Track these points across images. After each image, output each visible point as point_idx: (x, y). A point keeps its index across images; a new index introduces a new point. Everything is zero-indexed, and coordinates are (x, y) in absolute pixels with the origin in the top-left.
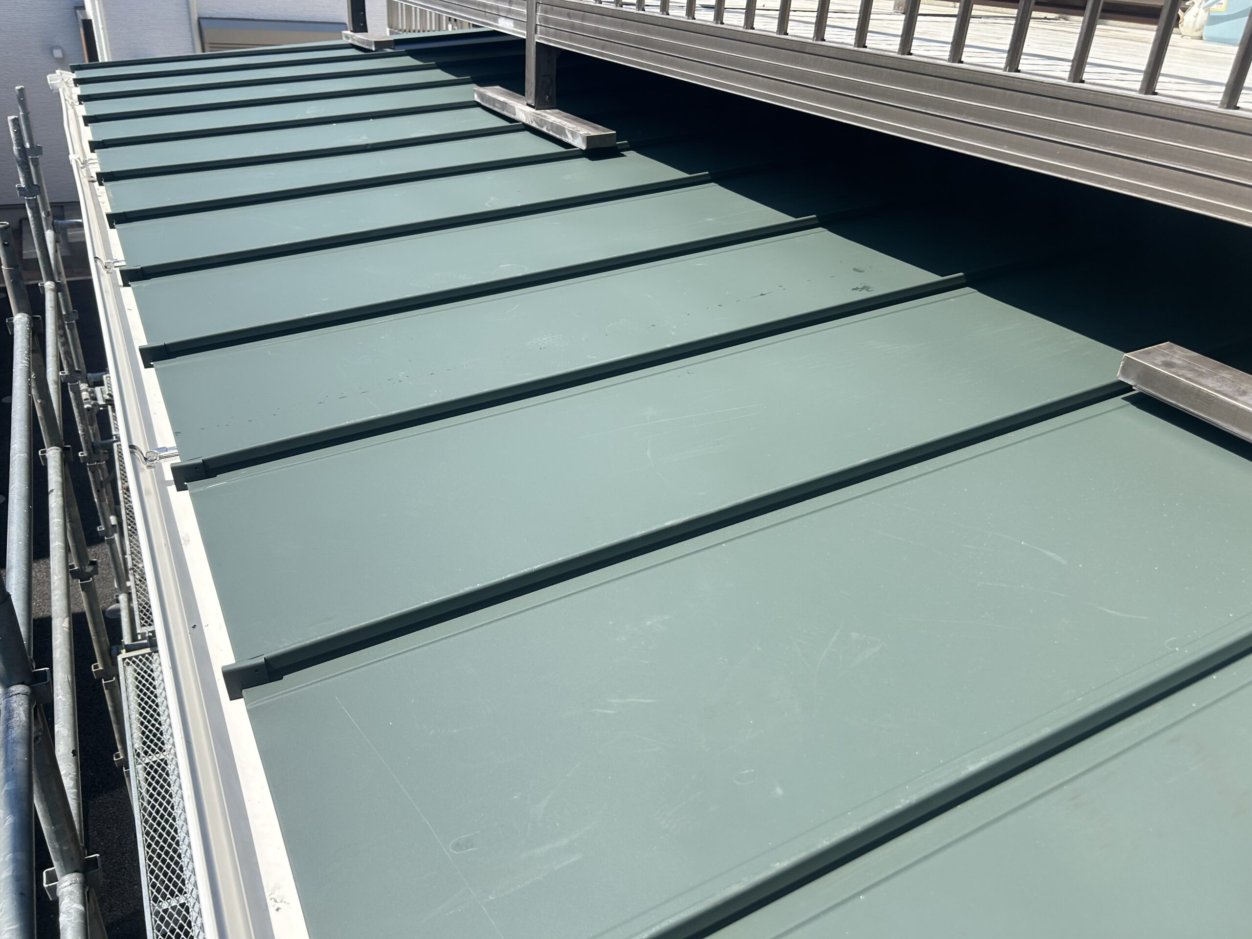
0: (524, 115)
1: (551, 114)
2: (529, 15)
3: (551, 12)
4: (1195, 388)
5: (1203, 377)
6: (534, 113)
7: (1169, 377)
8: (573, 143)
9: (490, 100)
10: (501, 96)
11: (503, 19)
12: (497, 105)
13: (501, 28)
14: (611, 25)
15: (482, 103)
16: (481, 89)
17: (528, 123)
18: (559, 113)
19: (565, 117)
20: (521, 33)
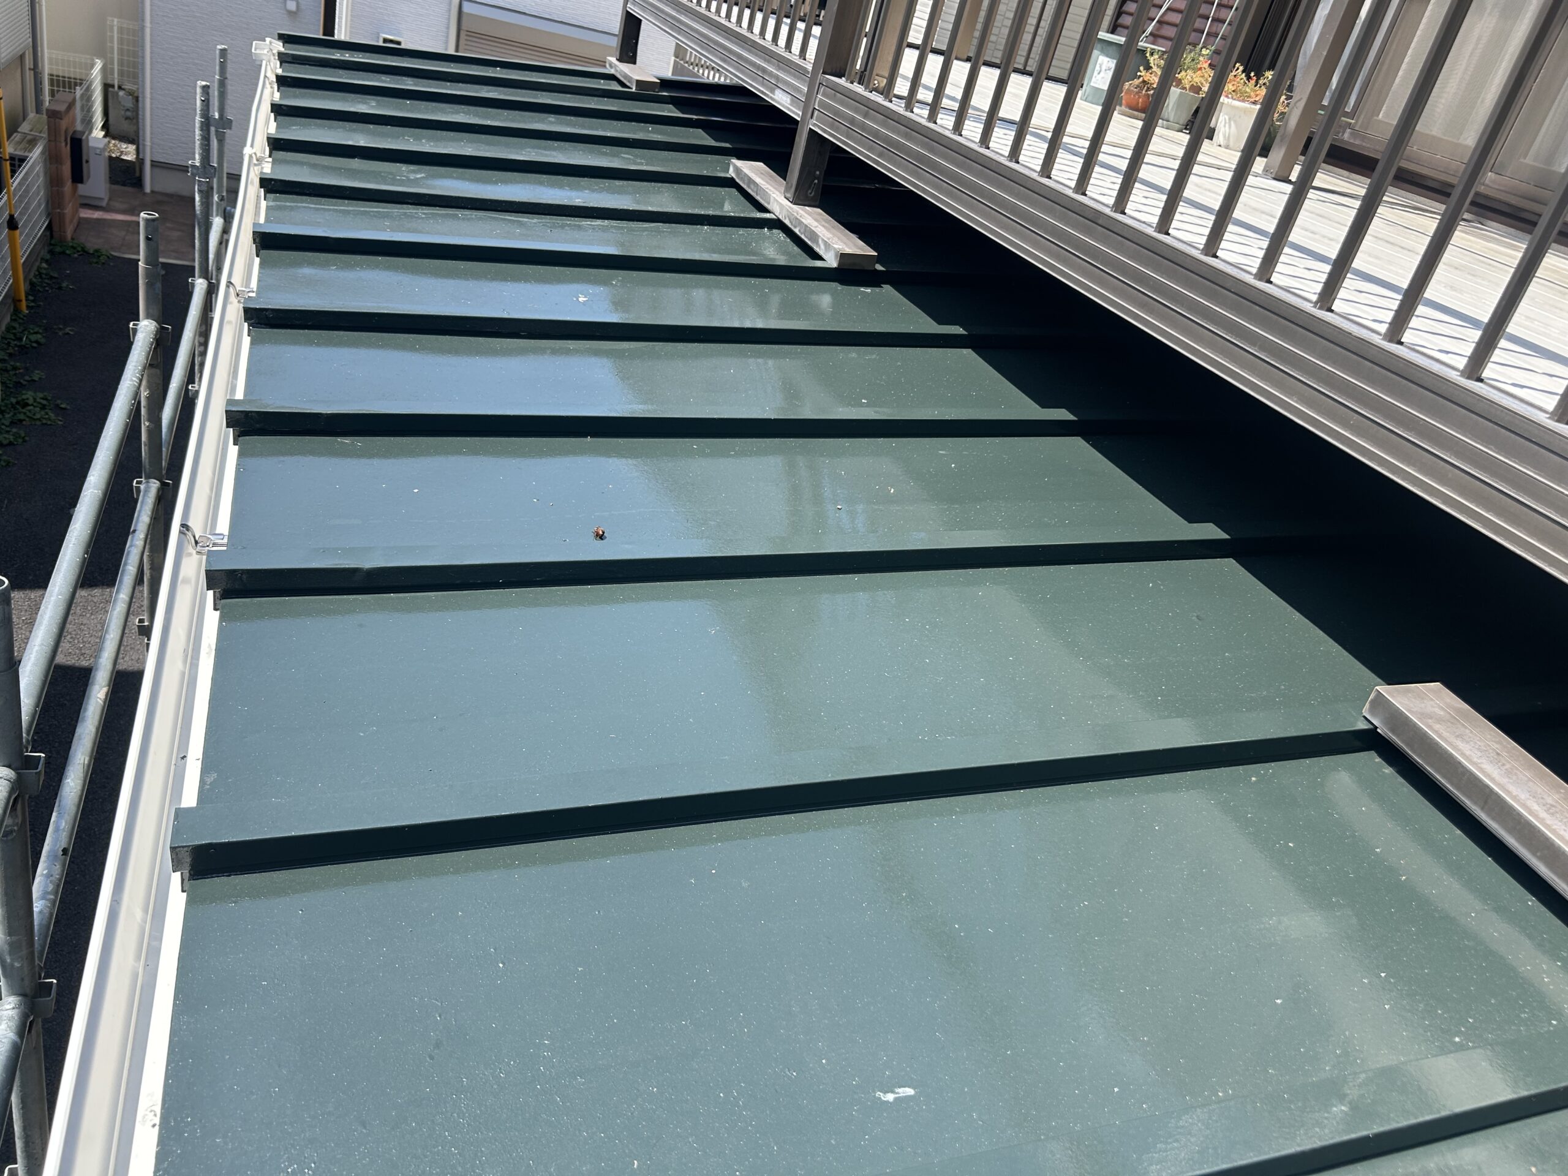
0: (778, 207)
1: (809, 214)
2: (809, 96)
3: (833, 98)
4: (1446, 752)
5: (1463, 740)
6: (790, 207)
7: (1420, 729)
8: (824, 256)
9: (746, 179)
10: (760, 177)
11: (781, 91)
12: (752, 186)
13: (776, 102)
14: (893, 132)
15: (737, 180)
16: (739, 163)
17: (780, 217)
18: (821, 214)
19: (826, 221)
20: (796, 113)
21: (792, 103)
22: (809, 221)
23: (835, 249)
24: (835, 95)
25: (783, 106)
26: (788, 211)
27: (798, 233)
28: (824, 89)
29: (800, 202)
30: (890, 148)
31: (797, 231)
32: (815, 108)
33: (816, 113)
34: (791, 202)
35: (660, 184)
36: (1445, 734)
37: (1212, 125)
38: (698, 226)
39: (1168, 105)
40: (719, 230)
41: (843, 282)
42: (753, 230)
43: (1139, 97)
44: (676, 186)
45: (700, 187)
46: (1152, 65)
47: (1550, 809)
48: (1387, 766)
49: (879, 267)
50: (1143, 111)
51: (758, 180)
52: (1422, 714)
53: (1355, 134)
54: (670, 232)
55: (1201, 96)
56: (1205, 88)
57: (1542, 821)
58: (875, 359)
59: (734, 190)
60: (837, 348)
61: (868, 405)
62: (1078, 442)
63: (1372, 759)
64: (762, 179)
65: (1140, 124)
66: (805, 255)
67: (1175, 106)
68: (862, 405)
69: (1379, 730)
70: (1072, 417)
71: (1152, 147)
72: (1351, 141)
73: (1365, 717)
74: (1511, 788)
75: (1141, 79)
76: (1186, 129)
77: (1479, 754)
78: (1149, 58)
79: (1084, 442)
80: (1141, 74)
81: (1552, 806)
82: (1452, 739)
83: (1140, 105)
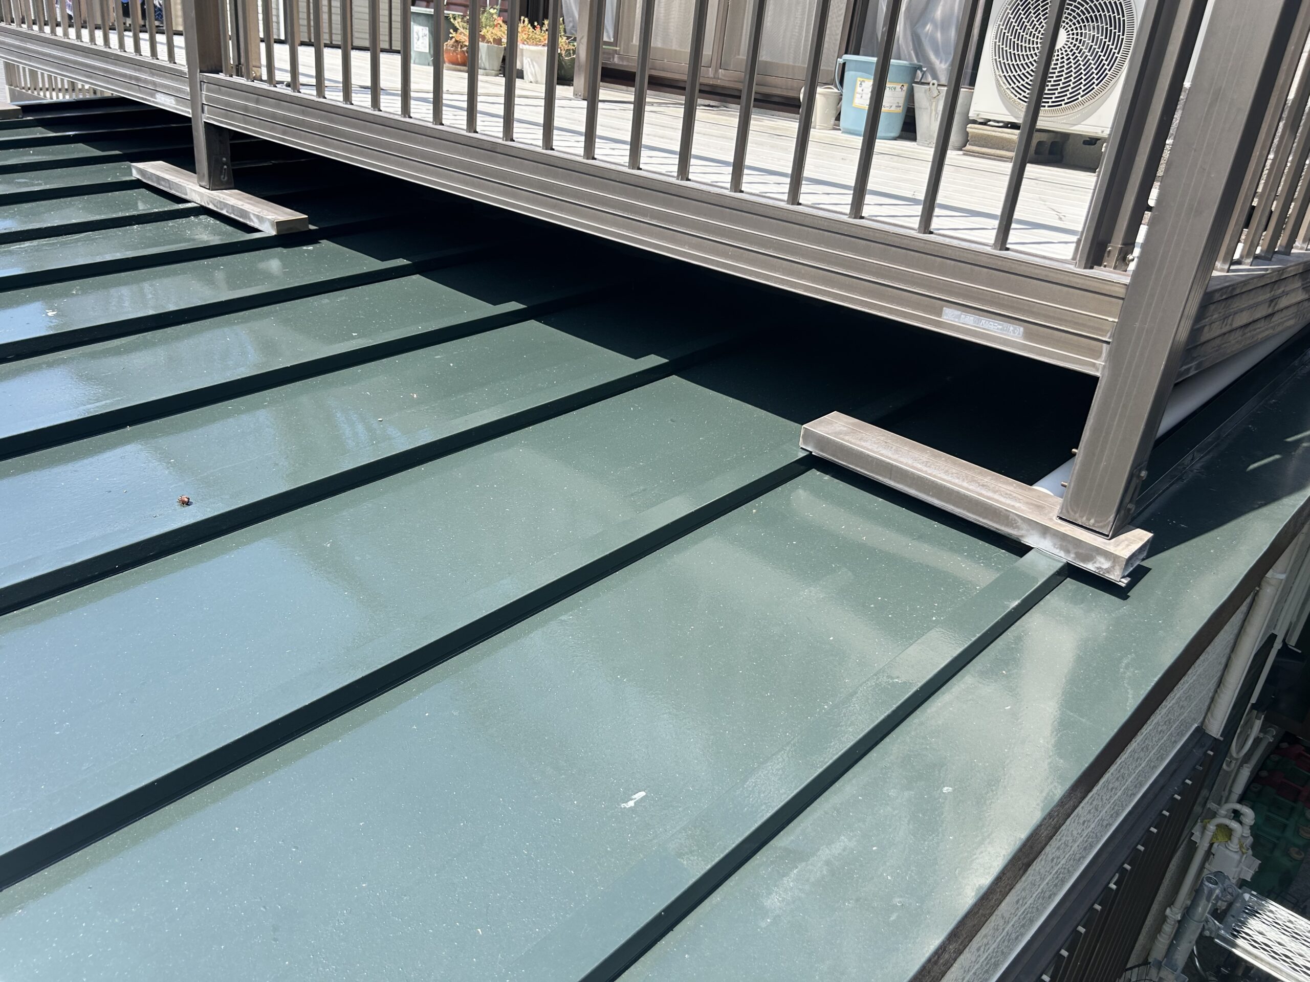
0: (197, 196)
1: (230, 195)
2: (194, 94)
3: (219, 92)
4: (858, 451)
5: (865, 441)
6: (210, 194)
7: (838, 443)
8: (260, 228)
9: (154, 177)
10: (167, 174)
11: (162, 95)
12: (163, 183)
13: (161, 104)
14: (290, 111)
15: (145, 181)
16: (140, 165)
17: (203, 204)
18: (240, 194)
19: (247, 198)
20: (185, 111)
21: (178, 103)
22: (234, 202)
23: (269, 219)
24: (220, 89)
25: (169, 107)
26: (209, 197)
27: (227, 214)
28: (207, 86)
29: (217, 188)
30: (290, 125)
31: (224, 212)
32: (203, 104)
33: (206, 108)
34: (209, 189)
35: (69, 199)
36: (853, 441)
37: (518, 66)
38: (128, 227)
39: (481, 56)
40: (149, 226)
41: (285, 246)
42: (181, 220)
43: (457, 54)
44: (86, 197)
45: (110, 194)
46: (458, 27)
47: (926, 464)
48: (825, 475)
49: (312, 227)
50: (464, 64)
51: (167, 176)
52: (835, 433)
53: (621, 58)
54: (103, 238)
55: (503, 46)
56: (504, 40)
57: (926, 472)
58: (345, 300)
59: (143, 190)
60: (309, 298)
61: (359, 337)
62: (533, 324)
63: (814, 475)
64: (170, 174)
65: (466, 75)
66: (240, 231)
67: (487, 57)
68: (354, 338)
69: (813, 453)
70: (522, 306)
71: (480, 91)
72: (621, 63)
73: (802, 448)
74: (902, 459)
75: (454, 40)
76: (500, 74)
77: (876, 446)
78: (453, 22)
79: (538, 323)
80: (453, 35)
81: (927, 462)
82: (858, 442)
83: (459, 60)
